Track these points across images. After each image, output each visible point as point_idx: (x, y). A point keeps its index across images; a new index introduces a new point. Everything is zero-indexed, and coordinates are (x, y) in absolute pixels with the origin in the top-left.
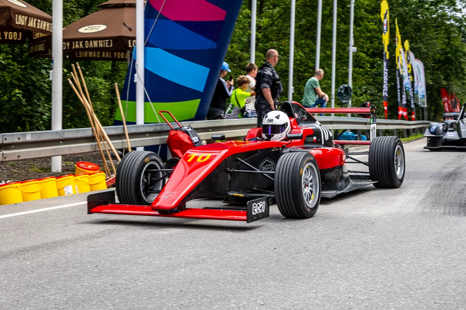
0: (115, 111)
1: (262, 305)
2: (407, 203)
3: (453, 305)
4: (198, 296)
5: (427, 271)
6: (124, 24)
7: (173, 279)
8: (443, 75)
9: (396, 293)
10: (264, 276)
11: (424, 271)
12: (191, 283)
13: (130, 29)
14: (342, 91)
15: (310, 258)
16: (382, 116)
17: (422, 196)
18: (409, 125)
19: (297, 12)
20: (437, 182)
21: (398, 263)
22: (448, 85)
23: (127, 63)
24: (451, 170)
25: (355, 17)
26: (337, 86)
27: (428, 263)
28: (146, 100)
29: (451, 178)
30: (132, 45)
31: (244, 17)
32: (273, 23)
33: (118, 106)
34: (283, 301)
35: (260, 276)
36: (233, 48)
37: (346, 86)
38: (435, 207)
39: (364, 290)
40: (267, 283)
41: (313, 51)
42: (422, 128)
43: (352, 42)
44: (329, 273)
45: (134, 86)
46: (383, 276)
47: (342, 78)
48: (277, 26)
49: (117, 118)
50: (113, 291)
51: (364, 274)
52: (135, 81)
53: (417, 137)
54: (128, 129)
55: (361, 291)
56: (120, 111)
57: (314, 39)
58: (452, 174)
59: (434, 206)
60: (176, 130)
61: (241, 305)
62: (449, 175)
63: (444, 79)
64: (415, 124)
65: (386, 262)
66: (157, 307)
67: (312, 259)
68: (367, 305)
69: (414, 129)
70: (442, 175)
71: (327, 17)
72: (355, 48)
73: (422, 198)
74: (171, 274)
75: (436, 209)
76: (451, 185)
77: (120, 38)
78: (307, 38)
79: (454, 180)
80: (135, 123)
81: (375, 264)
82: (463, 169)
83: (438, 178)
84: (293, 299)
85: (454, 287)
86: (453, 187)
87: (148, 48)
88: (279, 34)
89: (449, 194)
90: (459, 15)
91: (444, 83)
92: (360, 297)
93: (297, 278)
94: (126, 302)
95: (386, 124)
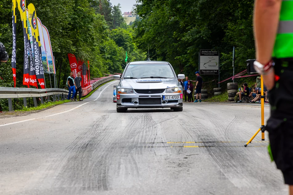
2: (44, 178)
8: (72, 41)
16: (10, 84)
17: (59, 170)
18: (39, 93)
20: (74, 154)
22: (77, 51)
24: (86, 141)
29: (88, 149)
38: (74, 182)
42: (52, 96)
53: (48, 106)
58: (87, 145)
59: (72, 181)
62: (85, 146)
63: (73, 45)
64: (45, 92)
69: (44, 98)
70: (78, 147)
73: (59, 172)
75: (75, 184)
76: (88, 157)
79: (90, 151)
82: (99, 139)
83: (73, 149)
86: (90, 159)
89: (87, 166)
91: (74, 49)
95: (15, 93)
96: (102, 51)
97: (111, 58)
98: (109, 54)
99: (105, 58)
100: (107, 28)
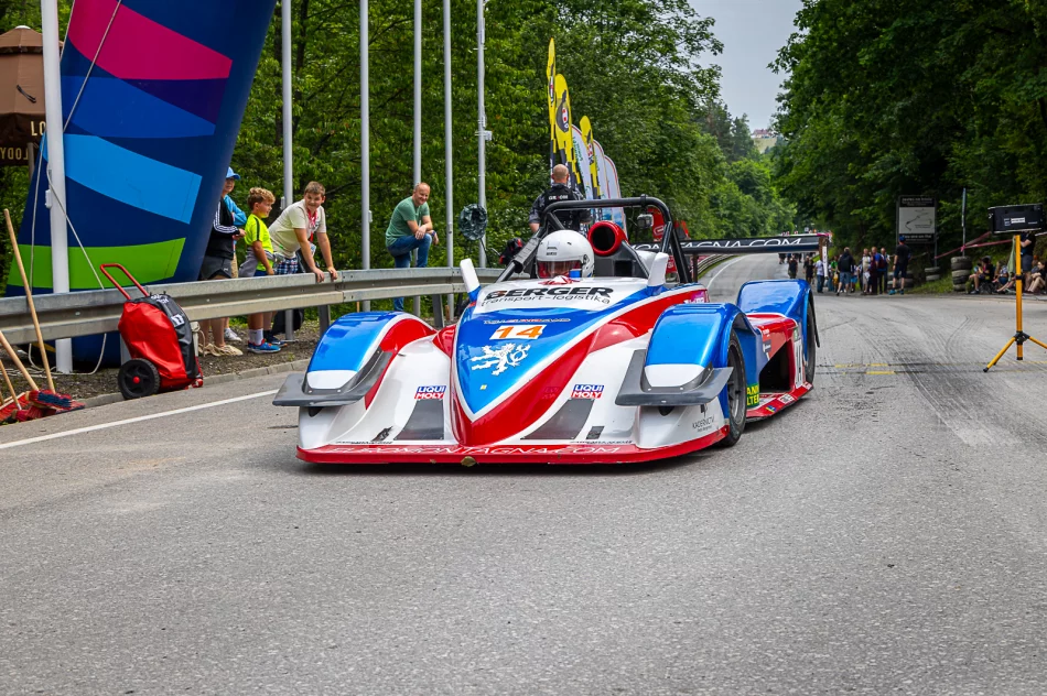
0: (9, 269)
1: (333, 648)
3: (711, 625)
4: (198, 636)
5: (657, 560)
6: (20, 90)
7: (144, 606)
9: (599, 609)
10: (333, 588)
11: (650, 561)
12: (182, 612)
13: (32, 100)
14: (469, 218)
15: (424, 547)
19: (372, 63)
21: (598, 548)
23: (29, 170)
25: (486, 72)
26: (457, 208)
27: (657, 545)
28: (71, 242)
30: (37, 130)
31: (267, 75)
32: (326, 86)
33: (12, 257)
34: (376, 637)
35: (325, 589)
36: (246, 135)
37: (475, 207)
39: (537, 605)
40: (341, 602)
41: (409, 141)
43: (483, 120)
44: (464, 575)
45: (45, 214)
46: (572, 574)
47: (466, 192)
48: (332, 92)
49: (12, 281)
50: (17, 637)
51: (535, 573)
52: (47, 204)
54: (35, 303)
55: (531, 607)
56: (18, 267)
57: (408, 117)
60: (138, 301)
61: (289, 650)
65: (576, 547)
66: (112, 665)
67: (429, 549)
68: (545, 635)
71: (433, 73)
72: (490, 133)
74: (140, 595)
77: (12, 116)
78: (394, 114)
80: (50, 291)
81: (554, 551)
84: (396, 633)
85: (711, 589)
87: (73, 137)
88: (339, 107)
90: (683, 70)
92: (529, 620)
93: (401, 589)
94: (46, 659)
96: (714, 203)
97: (730, 216)
98: (727, 209)
99: (718, 216)
100: (722, 160)
